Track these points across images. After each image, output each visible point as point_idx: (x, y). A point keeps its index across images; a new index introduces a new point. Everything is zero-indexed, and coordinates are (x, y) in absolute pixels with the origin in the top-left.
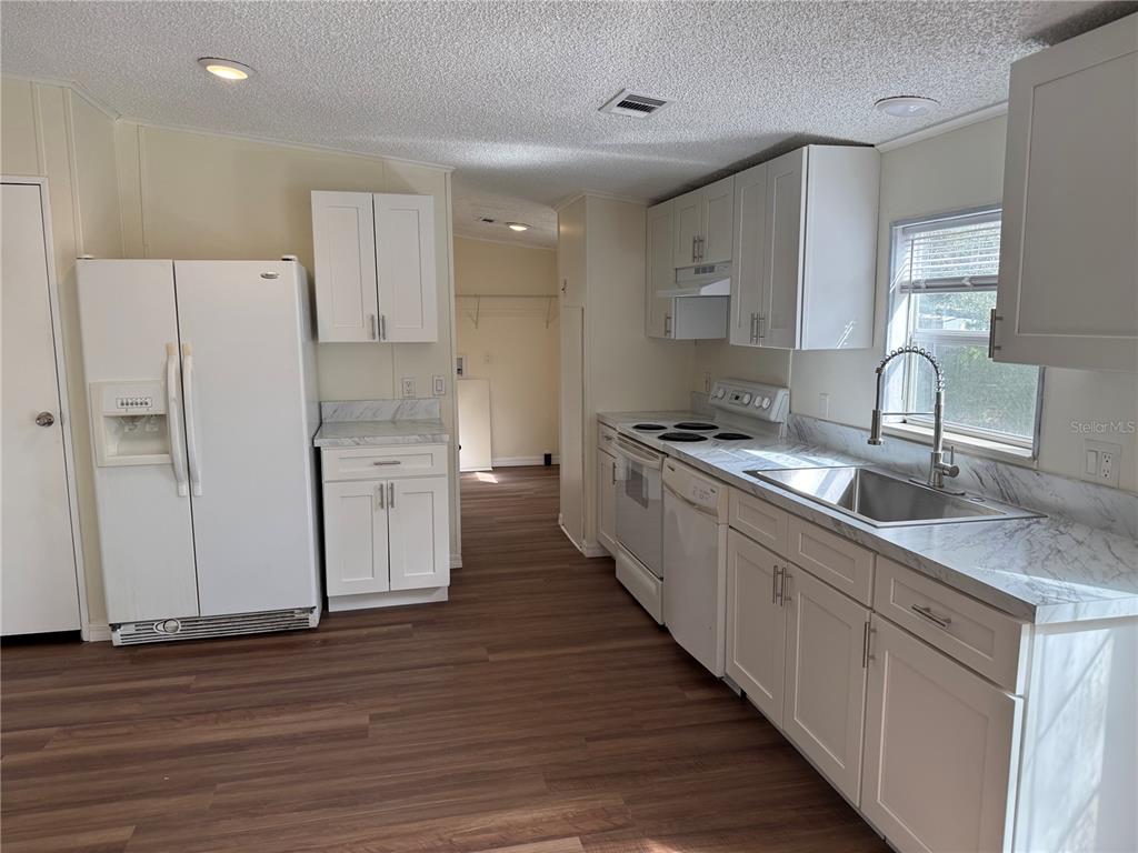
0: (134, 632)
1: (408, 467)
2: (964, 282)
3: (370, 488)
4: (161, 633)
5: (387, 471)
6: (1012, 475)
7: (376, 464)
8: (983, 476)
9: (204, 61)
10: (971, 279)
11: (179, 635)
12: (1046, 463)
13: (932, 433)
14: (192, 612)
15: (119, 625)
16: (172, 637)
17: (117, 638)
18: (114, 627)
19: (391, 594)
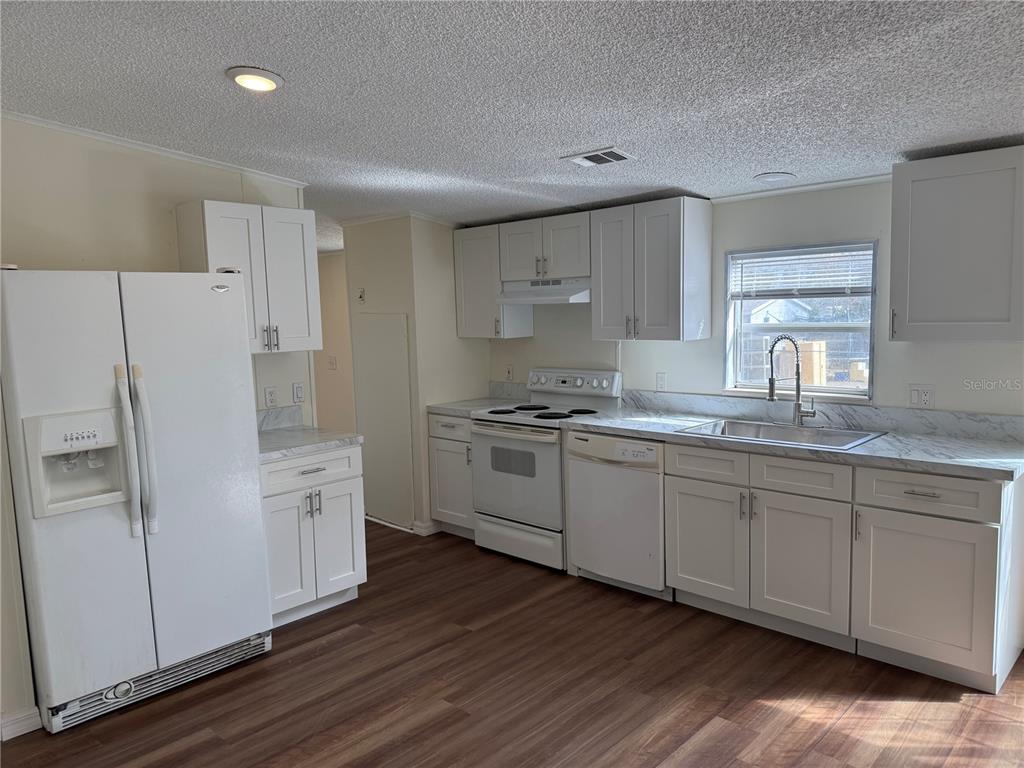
0: (78, 709)
1: (331, 472)
2: (793, 292)
3: (298, 499)
4: (112, 702)
5: (312, 479)
6: (854, 410)
7: (303, 473)
8: (830, 415)
9: (233, 71)
10: (799, 290)
11: (132, 698)
12: (878, 401)
13: (794, 393)
14: (150, 667)
15: (64, 706)
16: (124, 702)
17: (57, 724)
18: (55, 711)
19: (319, 601)
